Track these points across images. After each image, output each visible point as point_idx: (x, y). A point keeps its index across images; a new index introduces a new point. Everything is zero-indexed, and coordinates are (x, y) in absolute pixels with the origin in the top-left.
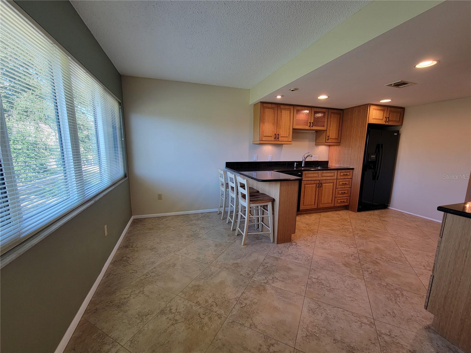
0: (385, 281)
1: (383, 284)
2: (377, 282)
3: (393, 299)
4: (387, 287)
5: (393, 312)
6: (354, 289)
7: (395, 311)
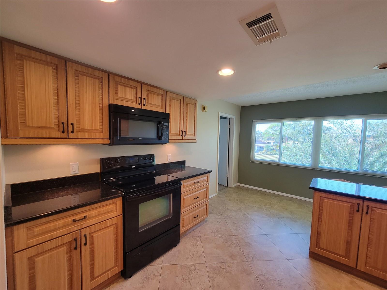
0: (223, 239)
1: (224, 236)
2: (227, 236)
3: (218, 229)
4: (221, 235)
5: (218, 223)
6: (236, 228)
7: (217, 224)
